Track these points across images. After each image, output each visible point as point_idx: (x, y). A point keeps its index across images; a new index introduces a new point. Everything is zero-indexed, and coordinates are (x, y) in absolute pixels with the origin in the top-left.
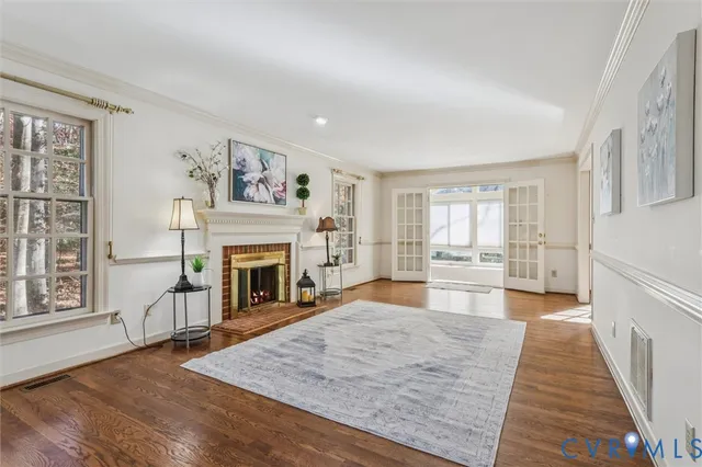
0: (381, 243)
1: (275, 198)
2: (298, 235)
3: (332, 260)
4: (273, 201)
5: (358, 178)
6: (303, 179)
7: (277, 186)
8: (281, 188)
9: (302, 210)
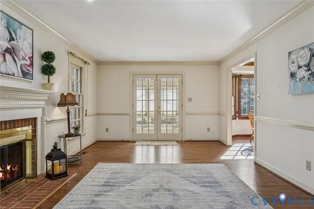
0: (98, 114)
1: (22, 71)
2: (43, 109)
3: (72, 131)
4: (21, 74)
5: (86, 63)
6: (48, 56)
7: (24, 59)
8: (28, 62)
9: (47, 86)
